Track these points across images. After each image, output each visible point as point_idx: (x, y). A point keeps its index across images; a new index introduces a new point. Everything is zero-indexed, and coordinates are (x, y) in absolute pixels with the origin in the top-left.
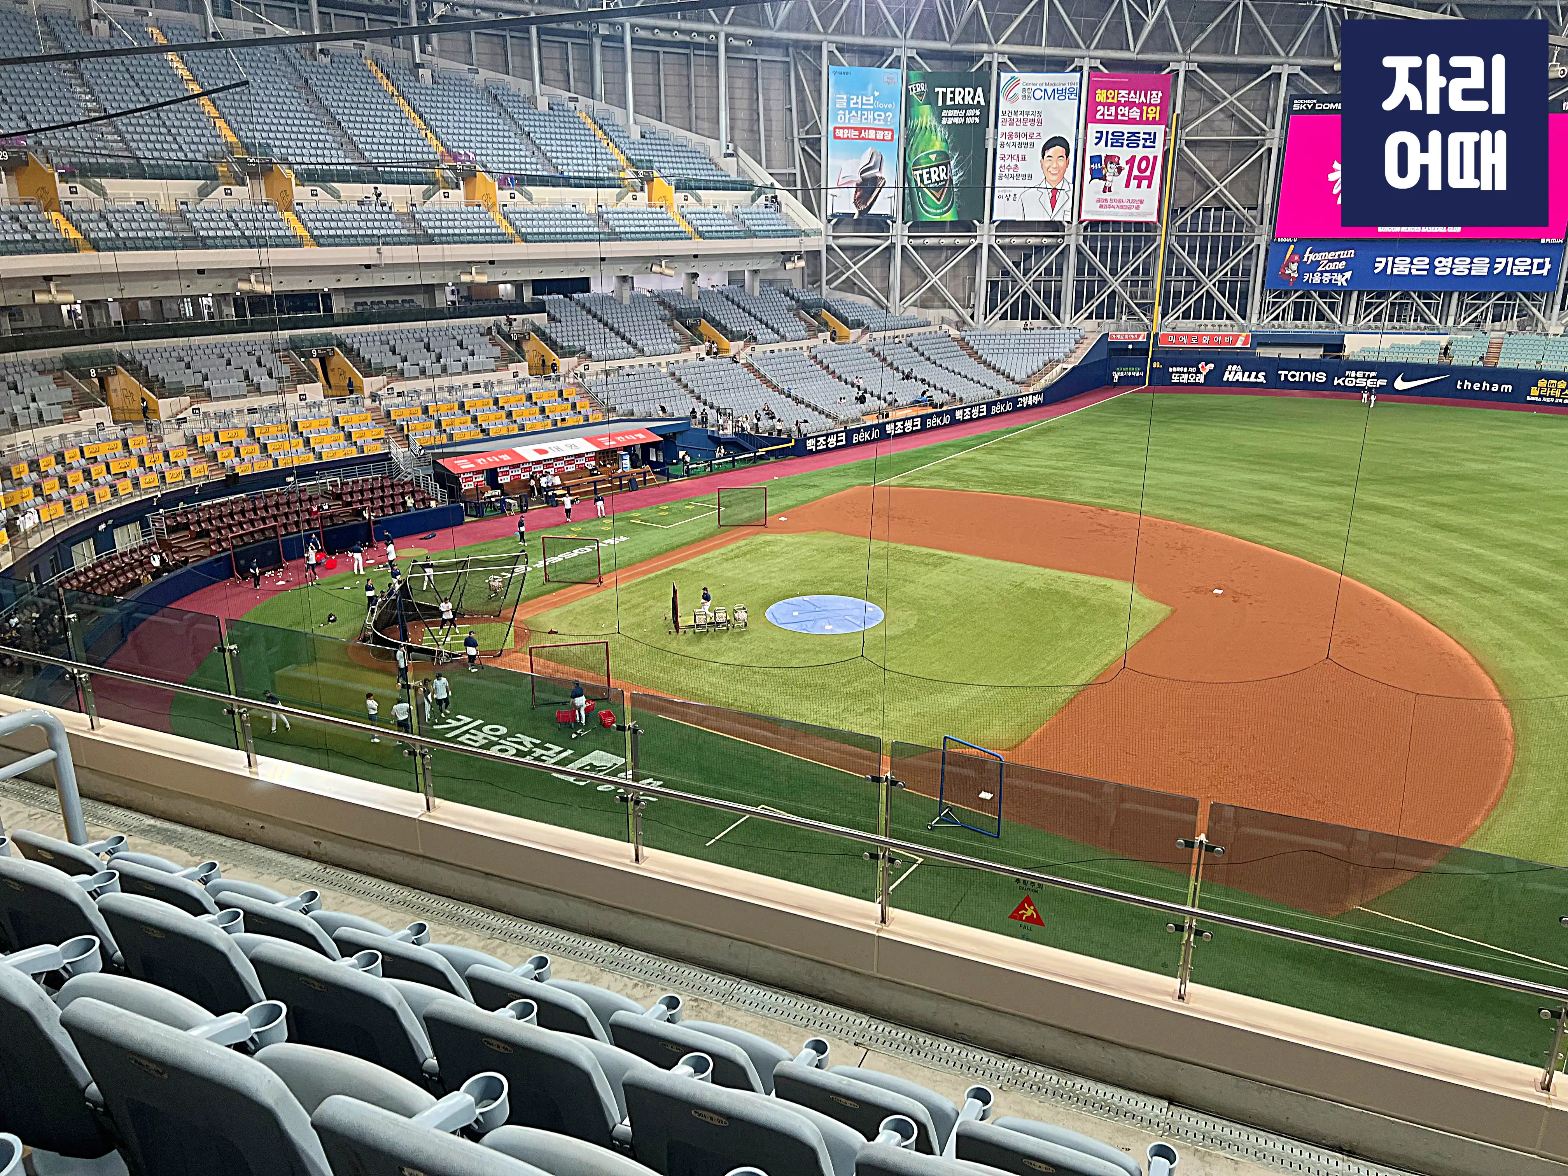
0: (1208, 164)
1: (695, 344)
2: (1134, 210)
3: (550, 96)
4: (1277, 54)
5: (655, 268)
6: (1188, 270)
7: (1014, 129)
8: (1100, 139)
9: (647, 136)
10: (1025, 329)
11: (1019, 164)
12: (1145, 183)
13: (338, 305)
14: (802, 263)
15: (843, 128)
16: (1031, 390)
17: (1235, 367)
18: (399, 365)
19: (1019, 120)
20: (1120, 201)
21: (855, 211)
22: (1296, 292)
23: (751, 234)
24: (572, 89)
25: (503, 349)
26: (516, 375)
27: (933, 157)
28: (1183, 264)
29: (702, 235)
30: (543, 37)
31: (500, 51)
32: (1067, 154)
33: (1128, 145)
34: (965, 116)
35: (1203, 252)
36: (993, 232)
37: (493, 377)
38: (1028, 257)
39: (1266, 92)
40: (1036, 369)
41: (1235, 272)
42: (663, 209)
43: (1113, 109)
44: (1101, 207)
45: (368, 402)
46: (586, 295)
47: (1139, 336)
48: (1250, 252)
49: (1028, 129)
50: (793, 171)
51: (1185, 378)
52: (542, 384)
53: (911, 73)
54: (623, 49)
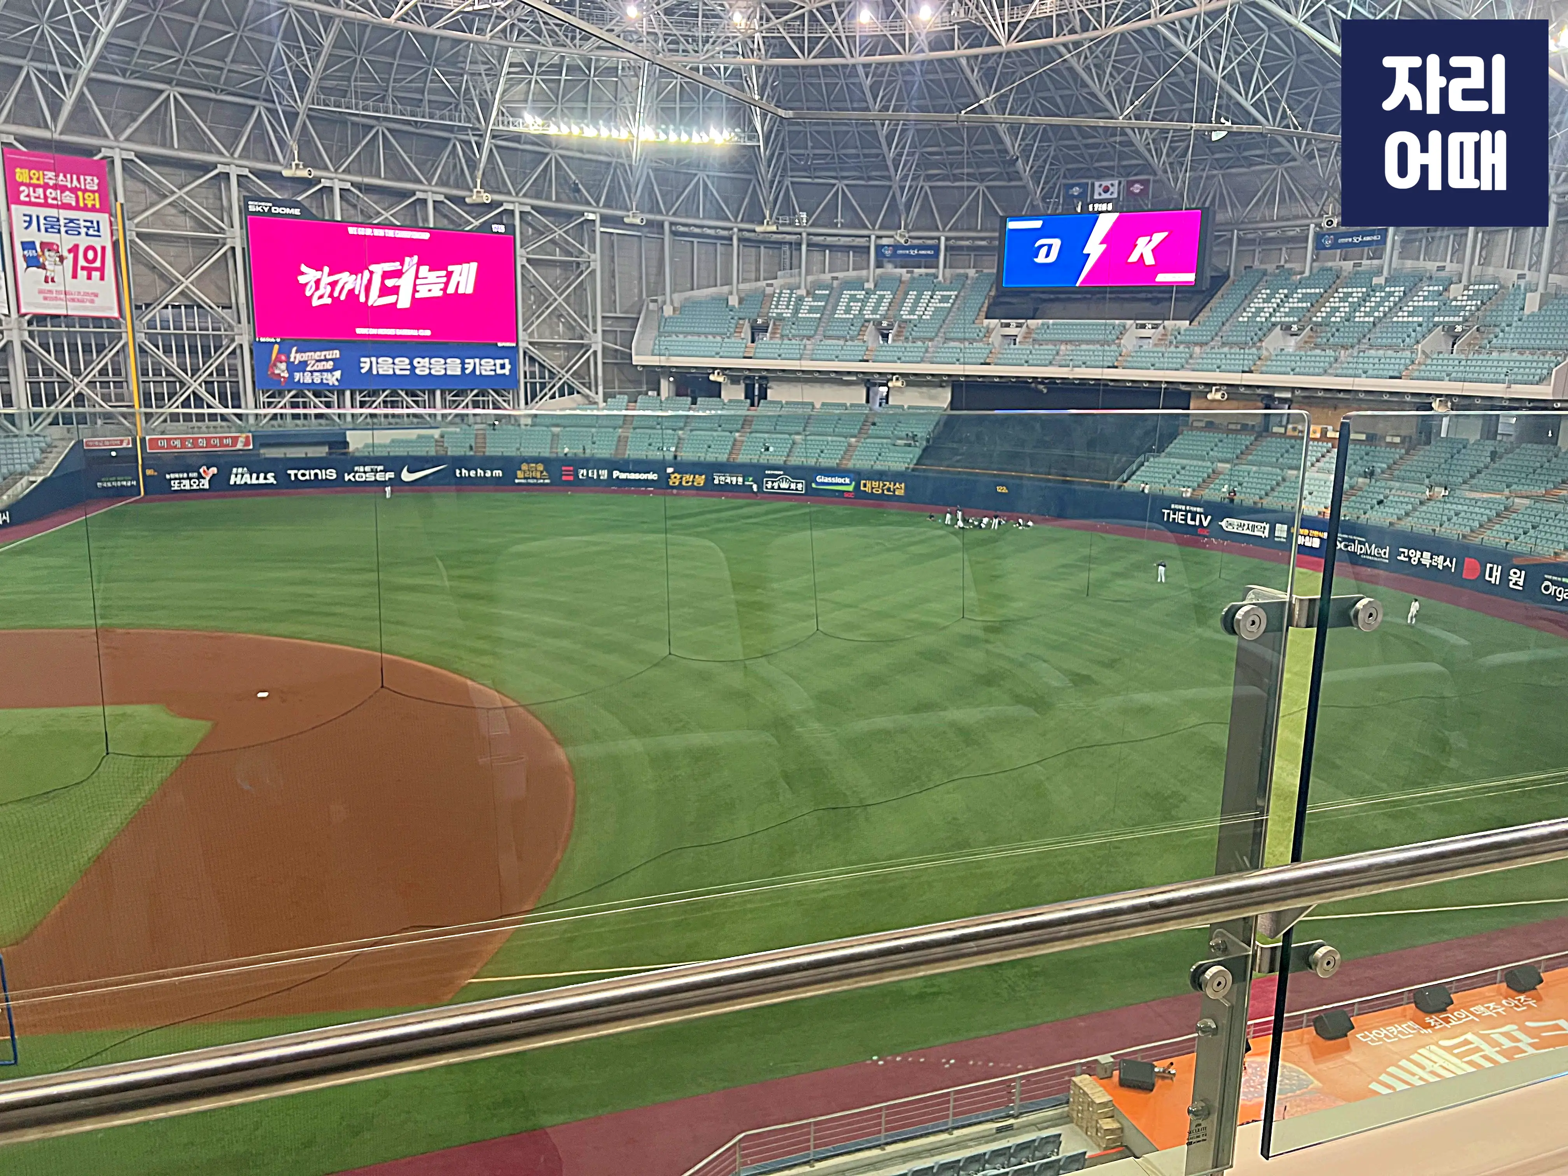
0: (169, 259)
2: (88, 304)
4: (221, 154)
8: (30, 222)
12: (96, 275)
17: (240, 470)
20: (68, 293)
22: (289, 391)
28: (160, 364)
33: (66, 232)
35: (181, 351)
39: (216, 191)
41: (220, 371)
43: (40, 191)
44: (45, 298)
47: (122, 442)
48: (234, 351)
51: (187, 486)
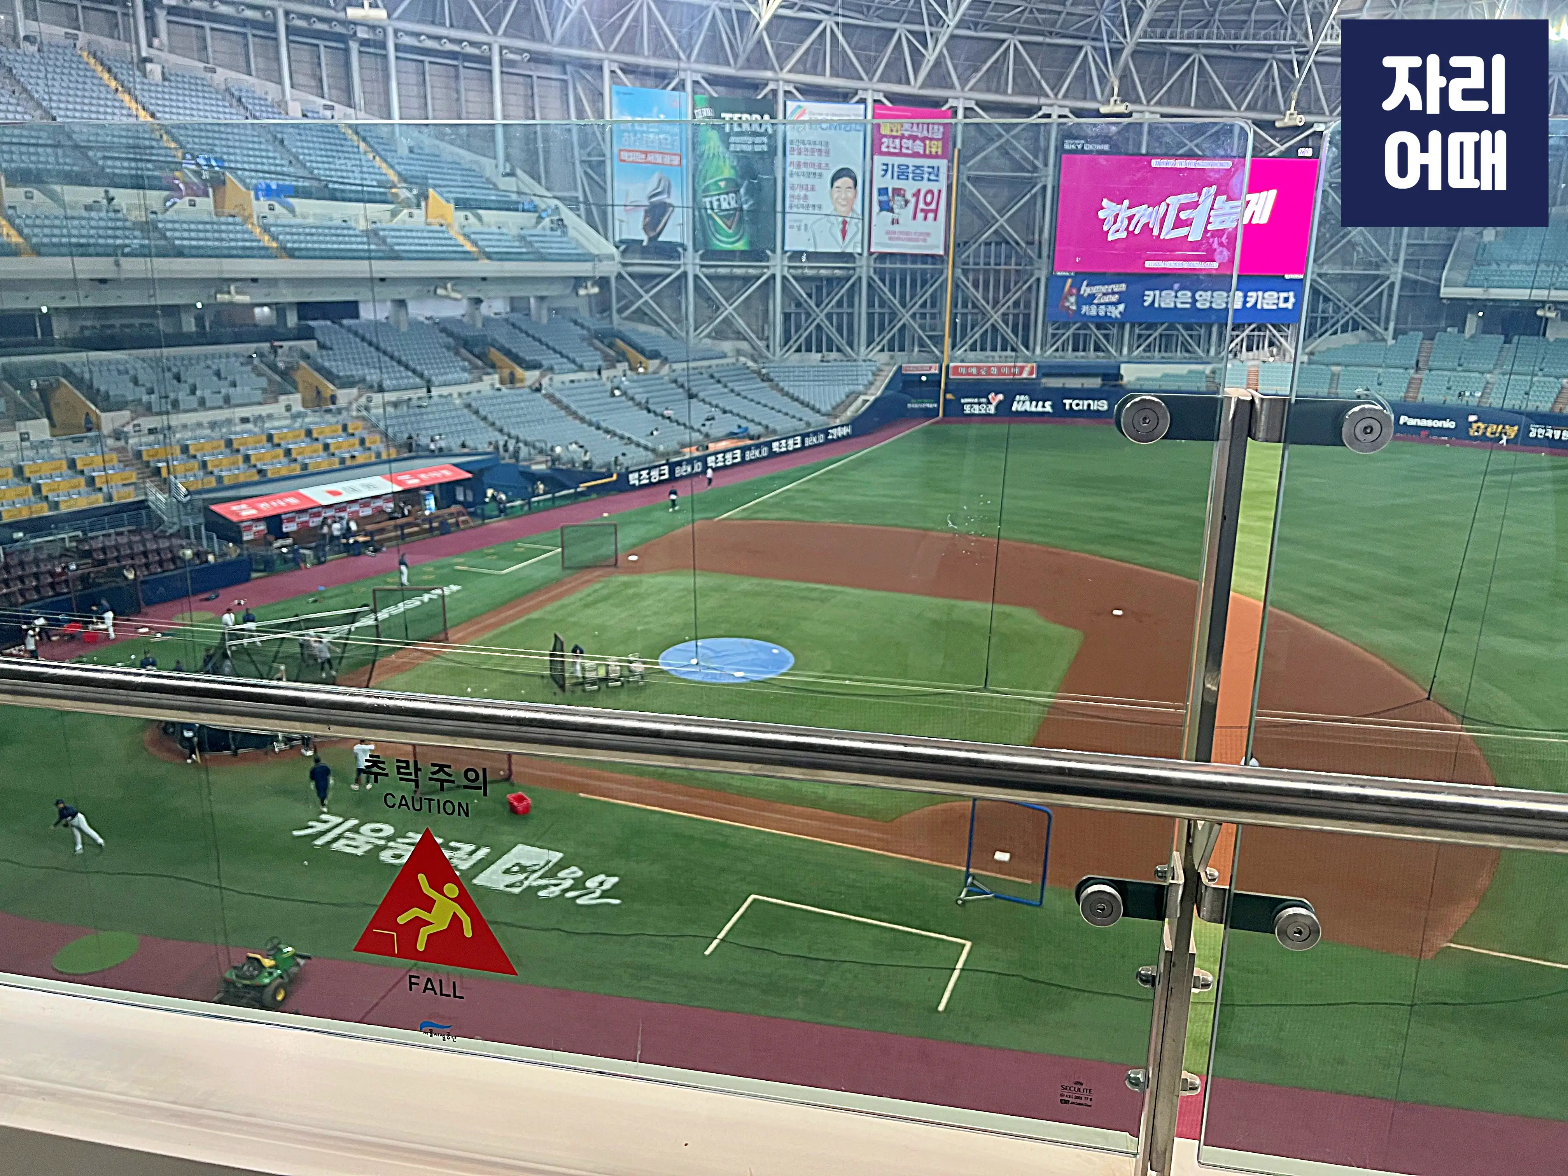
0: (989, 199)
1: (488, 374)
2: (921, 243)
3: (303, 102)
4: (1047, 96)
5: (440, 291)
6: (973, 303)
7: (802, 158)
8: (886, 171)
9: (416, 150)
10: (822, 361)
11: (808, 193)
12: (931, 216)
13: (60, 328)
14: (596, 290)
15: (629, 151)
16: (838, 422)
17: (1022, 398)
18: (145, 398)
19: (807, 150)
20: (907, 233)
21: (644, 237)
23: (542, 258)
24: (326, 96)
25: (270, 381)
26: (288, 408)
27: (722, 184)
28: (969, 296)
29: (489, 256)
30: (292, 38)
31: (240, 50)
32: (856, 185)
33: (913, 179)
34: (753, 143)
35: (986, 284)
36: (786, 263)
37: (264, 410)
38: (819, 289)
40: (838, 400)
41: (1016, 304)
42: (444, 228)
43: (897, 141)
44: (890, 239)
45: (110, 442)
46: (356, 321)
47: (931, 368)
48: (1030, 287)
49: (816, 159)
50: (575, 194)
51: (976, 409)
52: (322, 417)
53: (697, 97)
54: (385, 57)
